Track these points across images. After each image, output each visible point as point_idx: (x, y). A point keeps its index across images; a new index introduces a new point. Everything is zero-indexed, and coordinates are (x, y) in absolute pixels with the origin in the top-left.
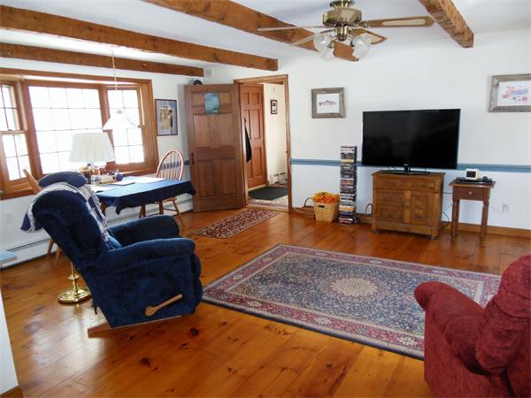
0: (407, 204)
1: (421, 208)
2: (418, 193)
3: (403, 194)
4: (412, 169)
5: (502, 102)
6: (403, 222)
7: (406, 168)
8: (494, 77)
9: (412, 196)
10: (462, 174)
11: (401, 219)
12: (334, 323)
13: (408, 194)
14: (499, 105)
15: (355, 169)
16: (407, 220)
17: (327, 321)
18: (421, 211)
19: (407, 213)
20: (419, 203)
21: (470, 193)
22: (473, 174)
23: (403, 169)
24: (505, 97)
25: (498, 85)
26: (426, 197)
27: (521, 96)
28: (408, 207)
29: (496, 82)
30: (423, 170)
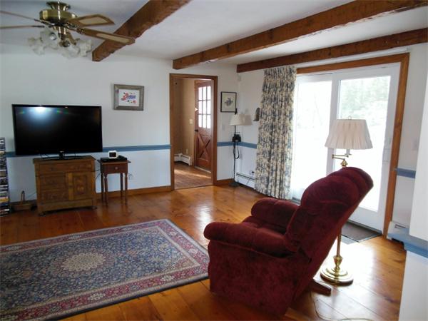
0: (70, 184)
1: (82, 186)
2: (79, 174)
3: (65, 176)
4: (66, 155)
5: (122, 103)
6: (68, 200)
7: (61, 154)
8: (115, 85)
9: (73, 177)
10: (106, 155)
11: (66, 198)
12: (109, 293)
13: (70, 176)
14: (120, 105)
15: (5, 160)
16: (71, 198)
17: (101, 295)
18: (82, 188)
19: (71, 191)
20: (80, 182)
21: (116, 168)
22: (114, 155)
23: (58, 155)
24: (123, 99)
25: (118, 91)
26: (86, 176)
27: (132, 100)
28: (71, 187)
29: (117, 89)
30: (73, 155)
